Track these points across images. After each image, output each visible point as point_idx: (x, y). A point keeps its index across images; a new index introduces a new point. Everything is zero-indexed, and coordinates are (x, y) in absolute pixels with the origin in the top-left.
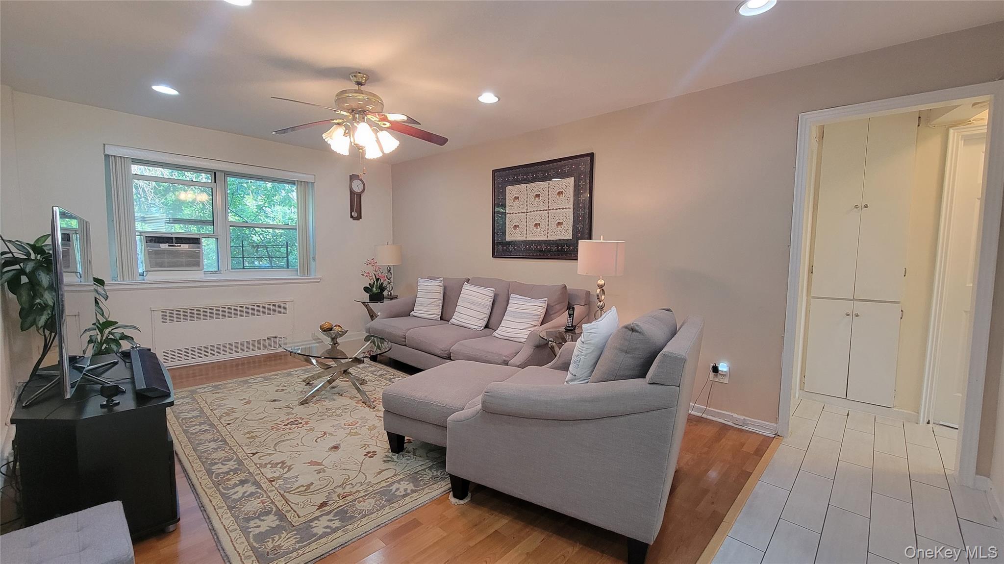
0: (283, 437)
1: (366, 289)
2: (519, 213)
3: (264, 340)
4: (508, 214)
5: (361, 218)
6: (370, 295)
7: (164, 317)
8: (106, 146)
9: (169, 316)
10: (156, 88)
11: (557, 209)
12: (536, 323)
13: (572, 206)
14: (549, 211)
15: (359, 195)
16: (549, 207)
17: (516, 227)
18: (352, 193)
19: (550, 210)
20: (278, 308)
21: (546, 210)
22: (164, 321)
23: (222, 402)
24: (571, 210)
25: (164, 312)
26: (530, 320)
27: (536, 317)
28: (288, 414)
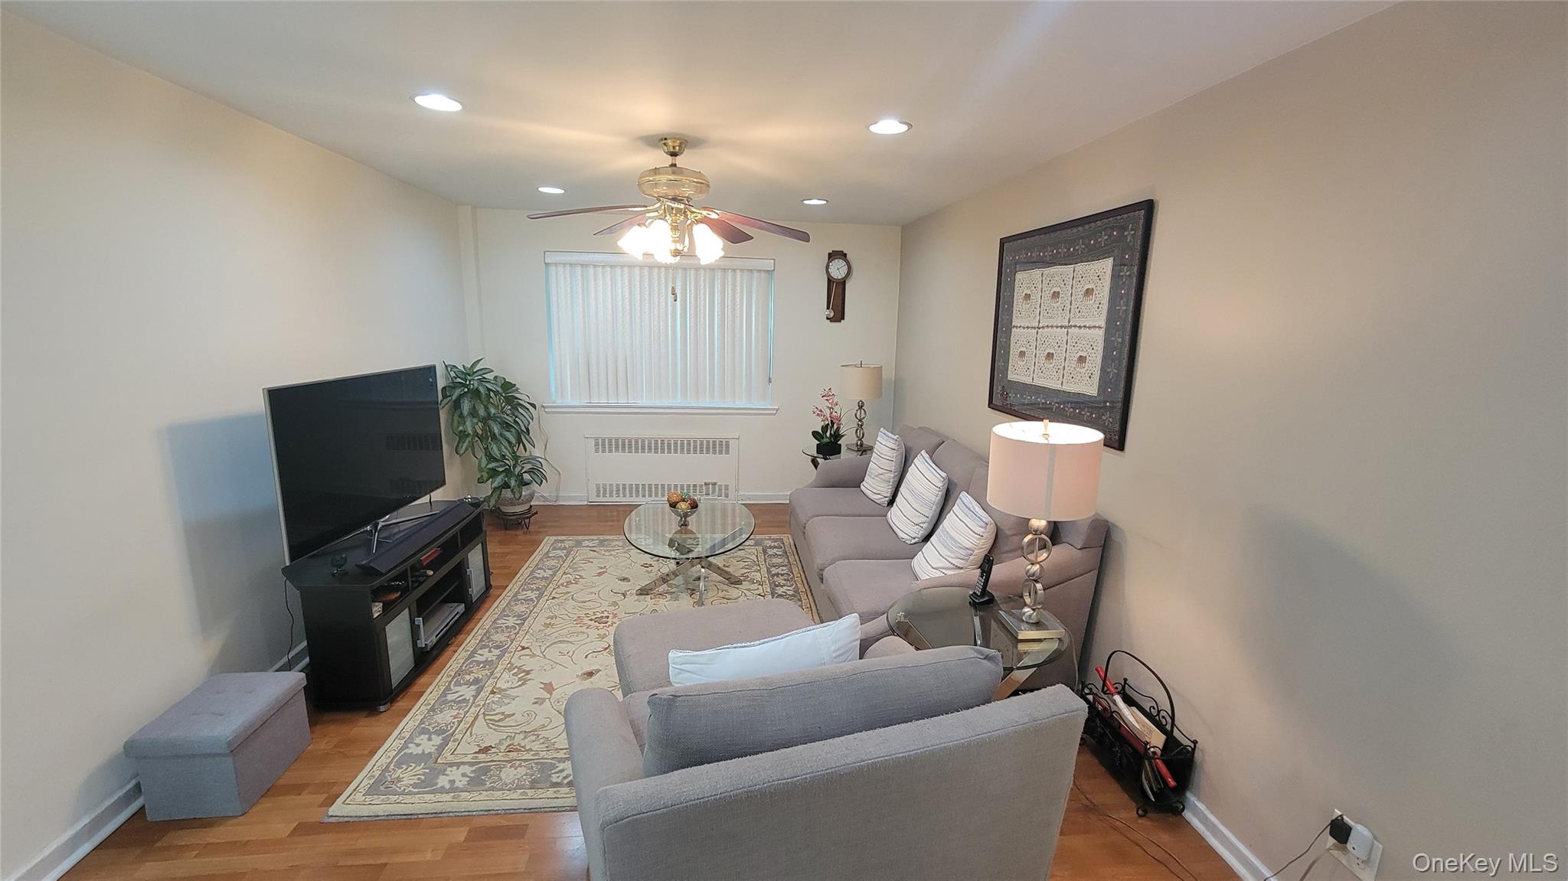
0: (568, 636)
1: (815, 434)
2: (1028, 327)
3: (701, 486)
4: (1014, 327)
5: (843, 319)
6: (818, 445)
7: (597, 445)
8: (546, 253)
9: (604, 445)
10: (541, 189)
11: (1080, 327)
12: (960, 563)
13: (1103, 324)
14: (1070, 330)
15: (842, 283)
16: (1069, 322)
17: (1022, 354)
18: (830, 281)
19: (1071, 326)
20: (719, 447)
21: (1065, 327)
22: (597, 451)
23: (582, 565)
24: (1102, 332)
25: (597, 439)
26: (952, 556)
27: (961, 551)
28: (615, 604)
